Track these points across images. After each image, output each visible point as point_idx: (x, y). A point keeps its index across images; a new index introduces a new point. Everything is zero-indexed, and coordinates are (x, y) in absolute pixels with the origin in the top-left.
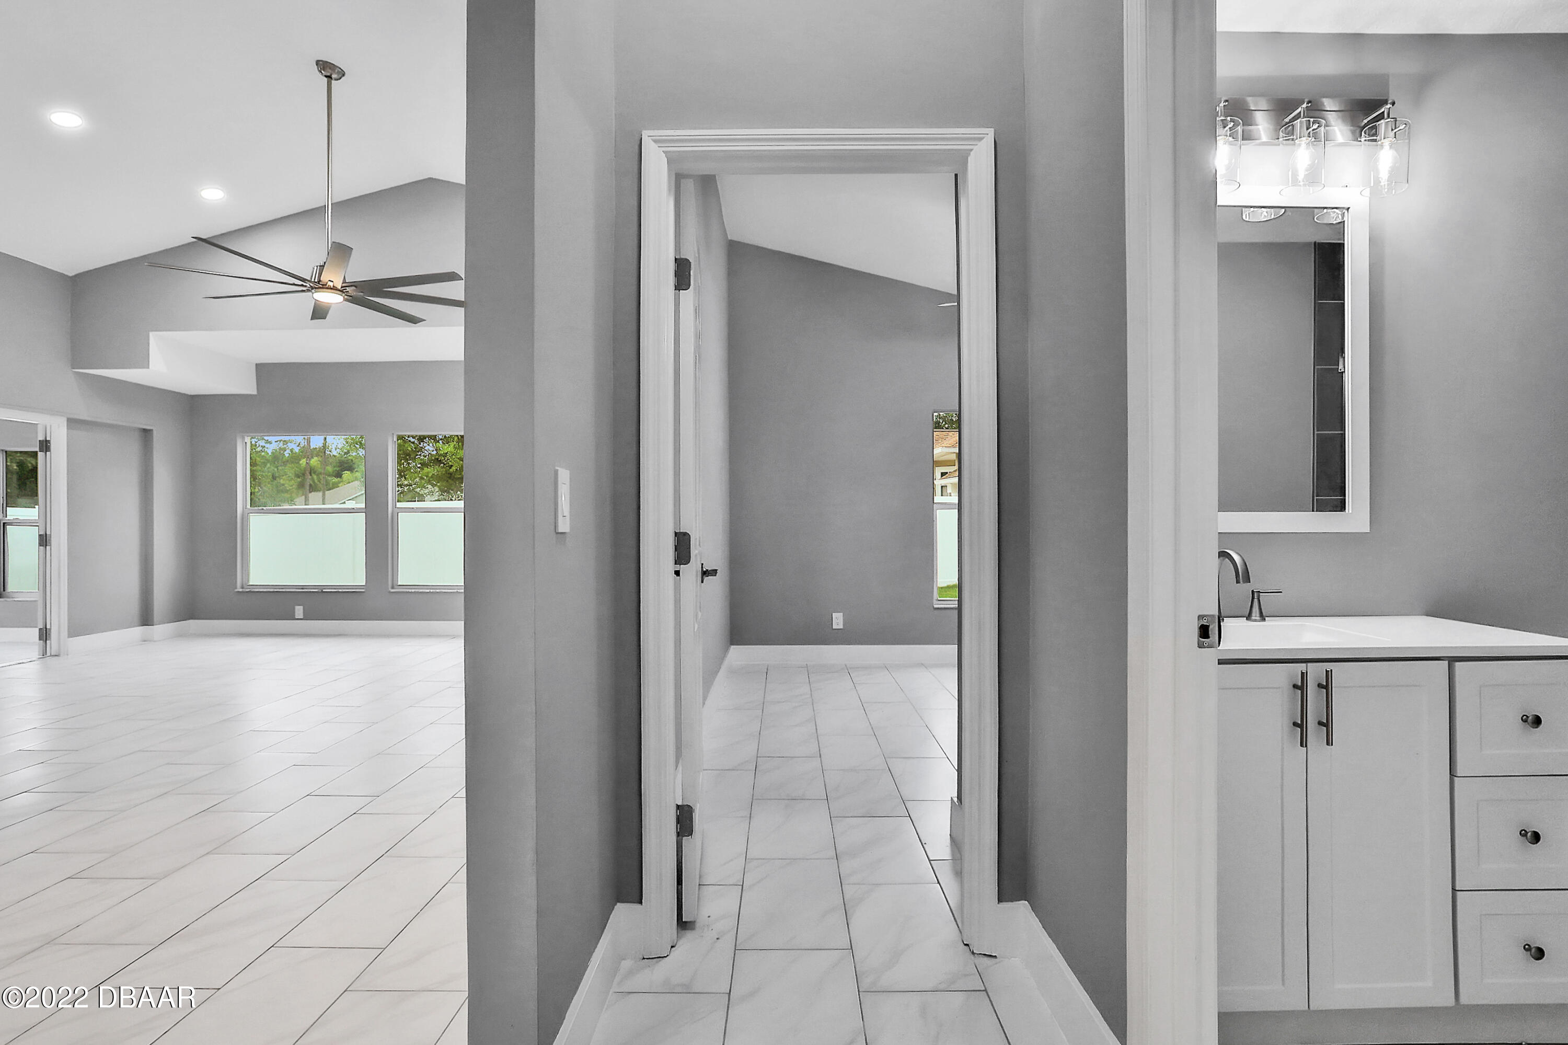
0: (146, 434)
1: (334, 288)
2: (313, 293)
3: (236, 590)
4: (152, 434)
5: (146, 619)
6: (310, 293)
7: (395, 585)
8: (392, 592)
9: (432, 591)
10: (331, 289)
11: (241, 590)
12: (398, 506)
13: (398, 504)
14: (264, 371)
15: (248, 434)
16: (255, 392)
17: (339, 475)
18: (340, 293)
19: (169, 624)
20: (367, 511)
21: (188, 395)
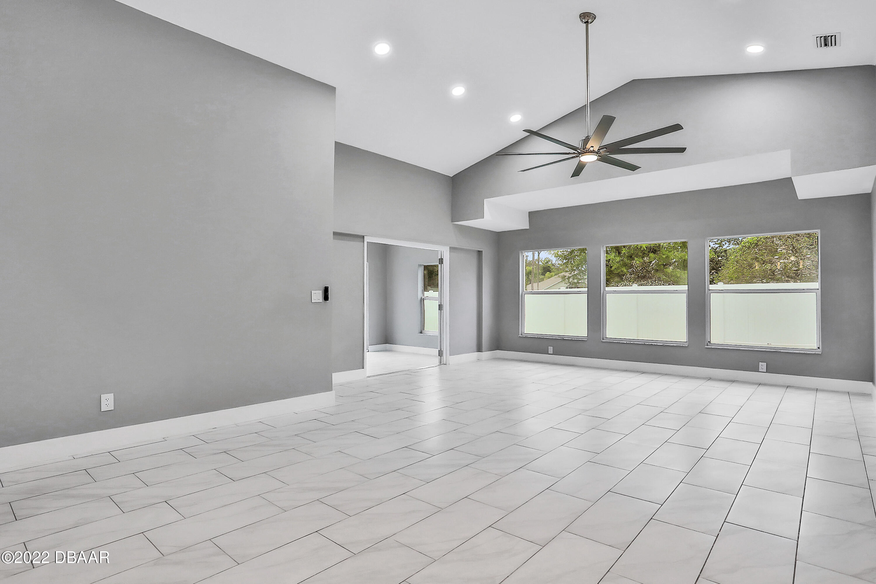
0: (480, 253)
1: (593, 152)
2: (580, 157)
3: (519, 336)
4: (482, 254)
5: (479, 349)
6: (579, 157)
7: (604, 337)
8: (603, 342)
9: (628, 342)
10: (592, 152)
11: (521, 336)
12: (606, 290)
13: (606, 288)
14: (533, 215)
15: (525, 251)
16: (528, 228)
17: (543, 274)
18: (596, 154)
19: (489, 352)
20: (588, 293)
21: (496, 232)
